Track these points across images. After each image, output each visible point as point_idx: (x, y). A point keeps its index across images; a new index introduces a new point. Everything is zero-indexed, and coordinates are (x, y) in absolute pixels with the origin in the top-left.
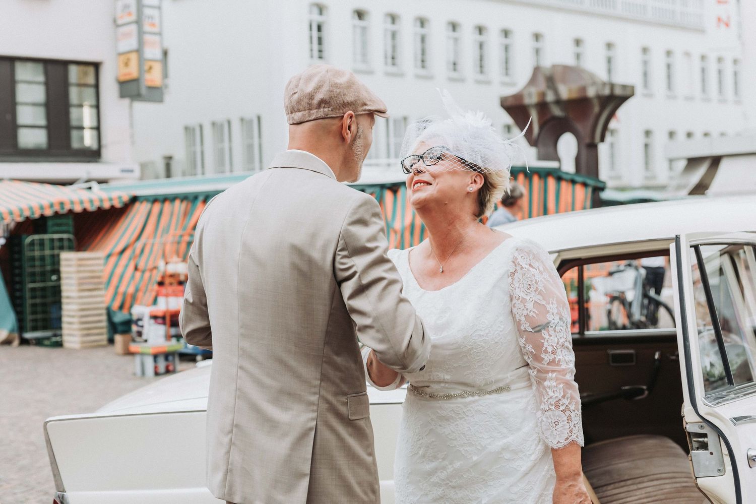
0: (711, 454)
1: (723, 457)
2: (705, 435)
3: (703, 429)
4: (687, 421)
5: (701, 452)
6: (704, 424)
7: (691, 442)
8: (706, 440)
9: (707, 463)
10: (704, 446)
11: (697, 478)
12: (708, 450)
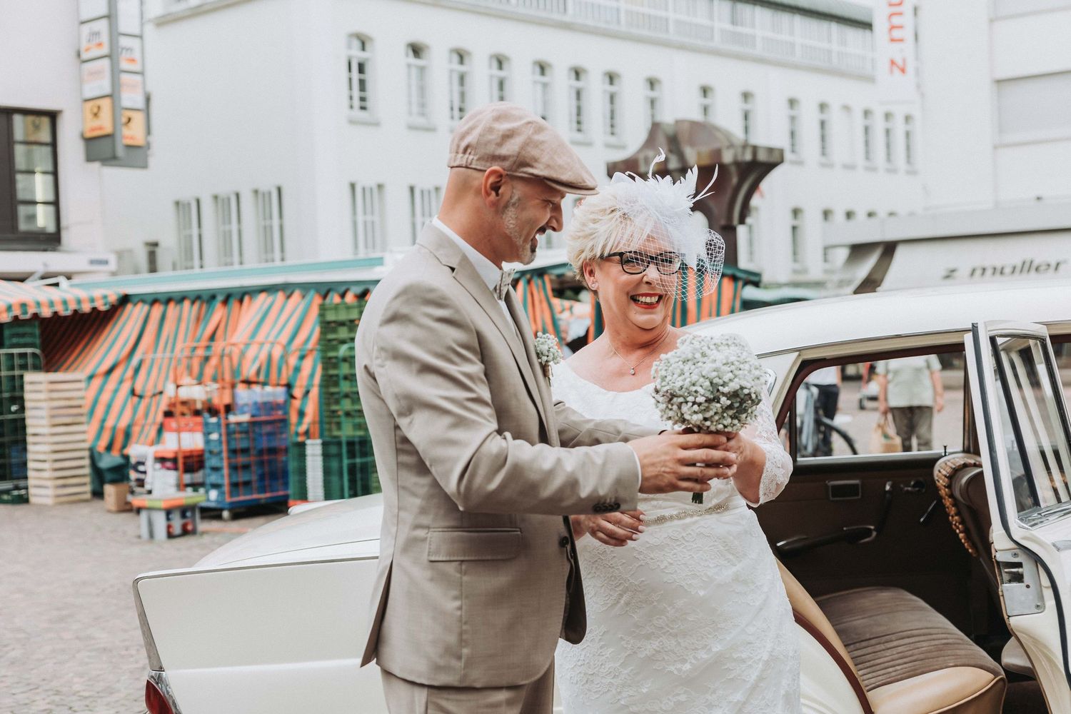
0: (1028, 586)
1: (1041, 590)
2: (1020, 565)
3: (1018, 557)
4: (997, 548)
5: (1014, 585)
6: (1019, 551)
7: (1001, 574)
8: (1020, 570)
9: (1023, 598)
10: (1019, 578)
11: (1009, 616)
12: (1023, 582)
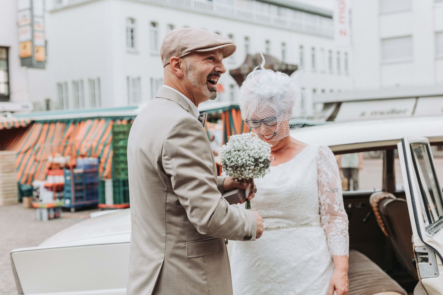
0: (431, 264)
1: (437, 266)
2: (427, 254)
3: (426, 250)
4: (415, 246)
5: (424, 263)
6: (425, 247)
7: (417, 258)
8: (427, 256)
9: (428, 270)
10: (426, 260)
11: (421, 278)
12: (428, 262)
